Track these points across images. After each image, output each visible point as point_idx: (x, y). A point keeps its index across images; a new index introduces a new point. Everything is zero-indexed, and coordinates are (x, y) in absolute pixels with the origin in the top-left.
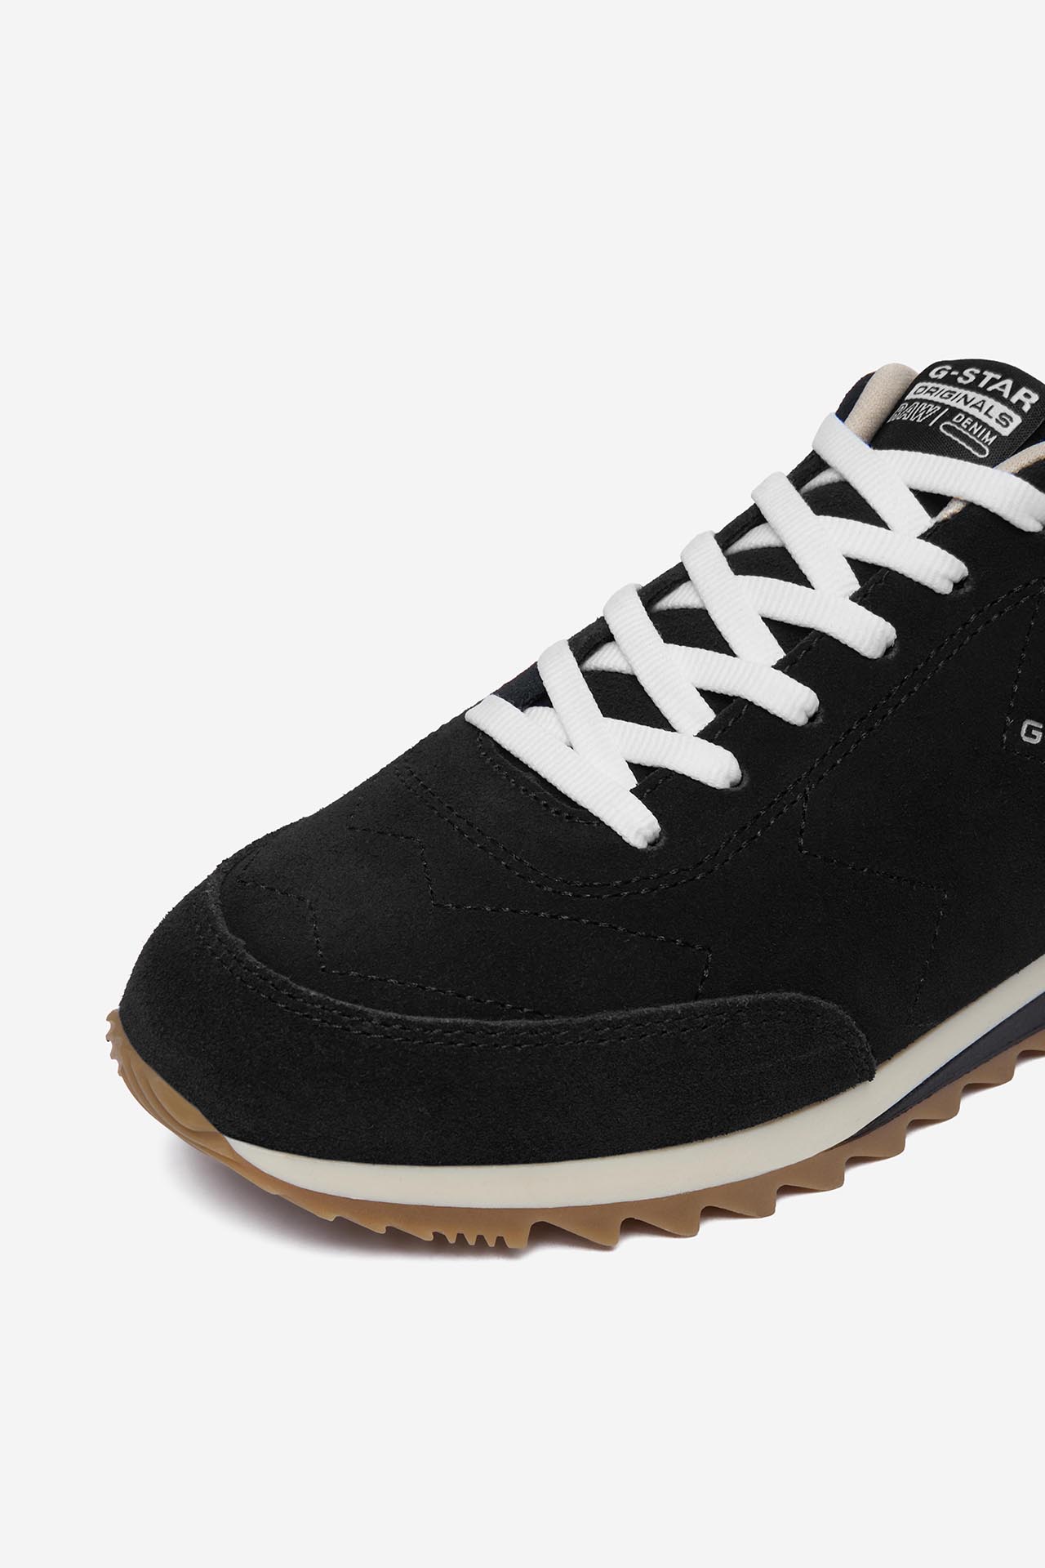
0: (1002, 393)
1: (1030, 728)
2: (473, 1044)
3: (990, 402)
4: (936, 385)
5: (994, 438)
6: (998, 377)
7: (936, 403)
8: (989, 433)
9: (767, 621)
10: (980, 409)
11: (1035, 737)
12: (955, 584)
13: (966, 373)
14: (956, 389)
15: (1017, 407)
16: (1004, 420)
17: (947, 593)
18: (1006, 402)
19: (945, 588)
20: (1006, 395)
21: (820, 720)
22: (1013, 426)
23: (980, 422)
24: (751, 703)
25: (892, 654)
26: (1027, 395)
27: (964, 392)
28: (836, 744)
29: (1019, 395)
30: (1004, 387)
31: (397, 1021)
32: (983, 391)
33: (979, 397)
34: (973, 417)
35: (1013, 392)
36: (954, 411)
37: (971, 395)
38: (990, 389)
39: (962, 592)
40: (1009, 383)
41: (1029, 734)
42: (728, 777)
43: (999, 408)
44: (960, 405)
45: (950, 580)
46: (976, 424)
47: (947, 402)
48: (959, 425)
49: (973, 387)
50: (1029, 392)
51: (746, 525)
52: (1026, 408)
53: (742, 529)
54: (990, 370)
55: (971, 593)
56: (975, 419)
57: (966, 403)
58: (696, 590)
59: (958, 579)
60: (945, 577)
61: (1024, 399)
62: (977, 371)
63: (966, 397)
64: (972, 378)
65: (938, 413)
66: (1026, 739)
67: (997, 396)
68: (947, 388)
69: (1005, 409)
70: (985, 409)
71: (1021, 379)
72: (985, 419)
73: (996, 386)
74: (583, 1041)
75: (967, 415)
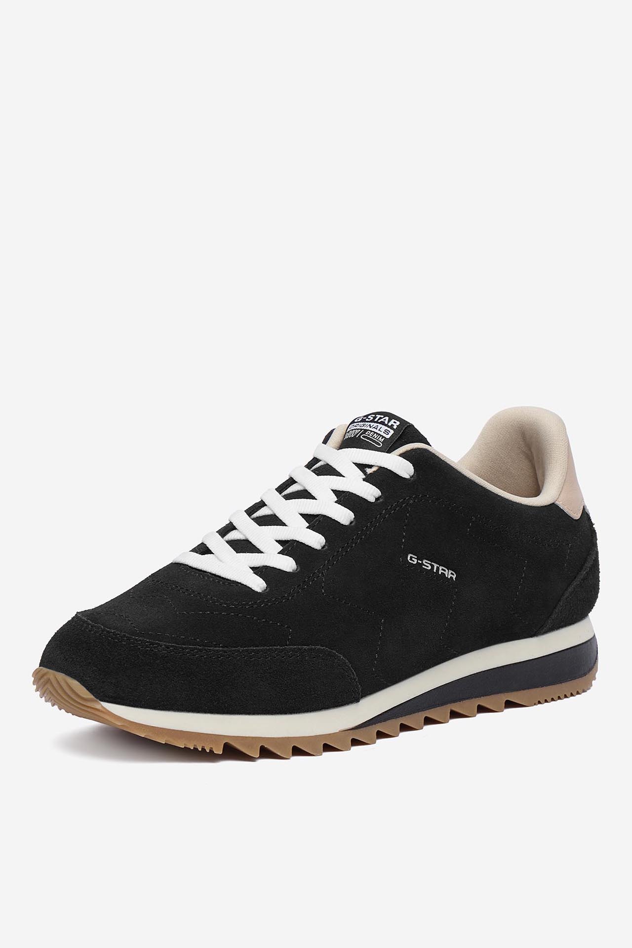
0: (384, 422)
1: (411, 557)
2: (202, 656)
3: (380, 426)
4: (357, 423)
5: (383, 439)
6: (382, 416)
7: (358, 429)
8: (381, 437)
9: (301, 515)
10: (376, 429)
11: (414, 561)
12: (376, 499)
13: (369, 417)
14: (366, 423)
15: (391, 427)
16: (386, 432)
17: (373, 502)
18: (386, 425)
19: (372, 500)
20: (386, 423)
21: (326, 547)
22: (390, 434)
23: (377, 434)
24: (298, 541)
25: (353, 524)
26: (394, 422)
27: (369, 423)
28: (333, 556)
29: (392, 422)
30: (385, 420)
31: (172, 646)
32: (377, 422)
33: (376, 424)
34: (374, 432)
35: (389, 422)
36: (366, 431)
37: (372, 424)
38: (379, 421)
39: (379, 501)
40: (387, 418)
41: (411, 559)
42: (291, 567)
43: (384, 428)
44: (368, 428)
45: (374, 496)
46: (376, 434)
47: (362, 428)
48: (368, 435)
49: (372, 421)
50: (396, 421)
51: (288, 485)
52: (395, 427)
53: (286, 486)
54: (379, 415)
55: (383, 502)
56: (375, 433)
57: (370, 427)
58: (269, 508)
59: (377, 496)
60: (372, 495)
61: (394, 424)
62: (374, 416)
63: (370, 425)
64: (372, 418)
65: (359, 432)
66: (410, 561)
67: (383, 423)
68: (362, 423)
69: (387, 428)
70: (378, 429)
71: (391, 416)
72: (379, 432)
73: (382, 420)
74: (244, 658)
75: (371, 431)
